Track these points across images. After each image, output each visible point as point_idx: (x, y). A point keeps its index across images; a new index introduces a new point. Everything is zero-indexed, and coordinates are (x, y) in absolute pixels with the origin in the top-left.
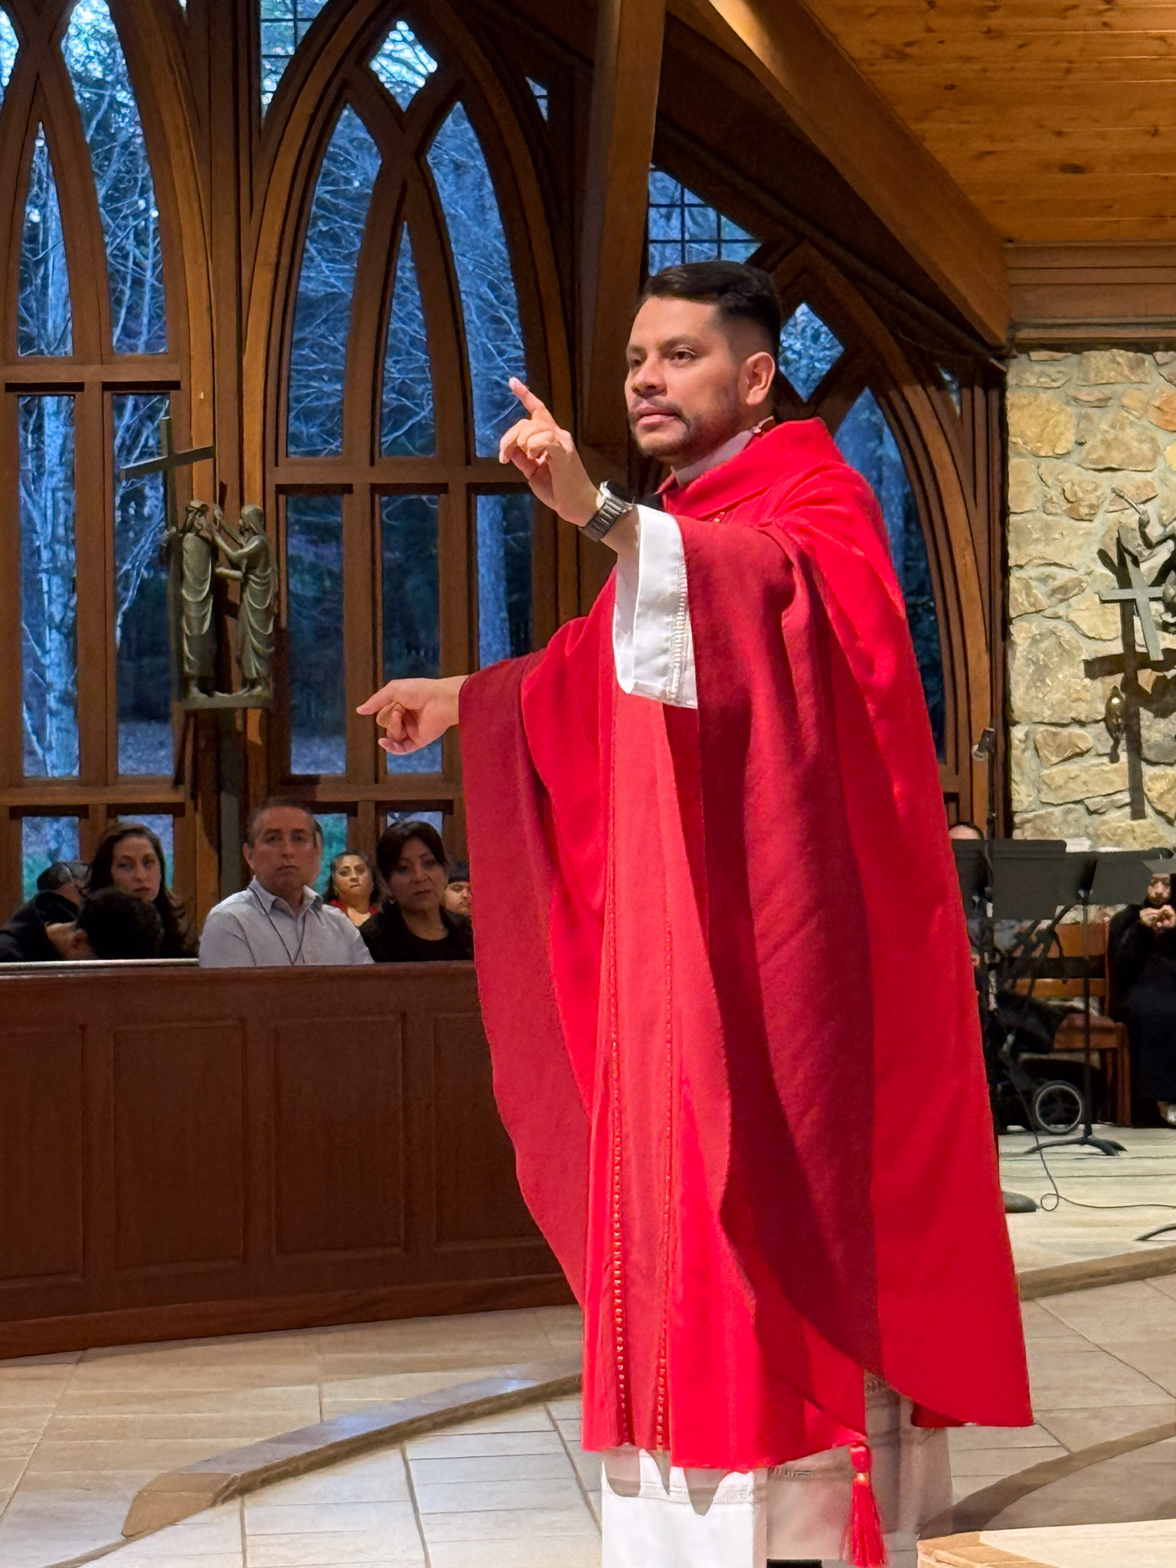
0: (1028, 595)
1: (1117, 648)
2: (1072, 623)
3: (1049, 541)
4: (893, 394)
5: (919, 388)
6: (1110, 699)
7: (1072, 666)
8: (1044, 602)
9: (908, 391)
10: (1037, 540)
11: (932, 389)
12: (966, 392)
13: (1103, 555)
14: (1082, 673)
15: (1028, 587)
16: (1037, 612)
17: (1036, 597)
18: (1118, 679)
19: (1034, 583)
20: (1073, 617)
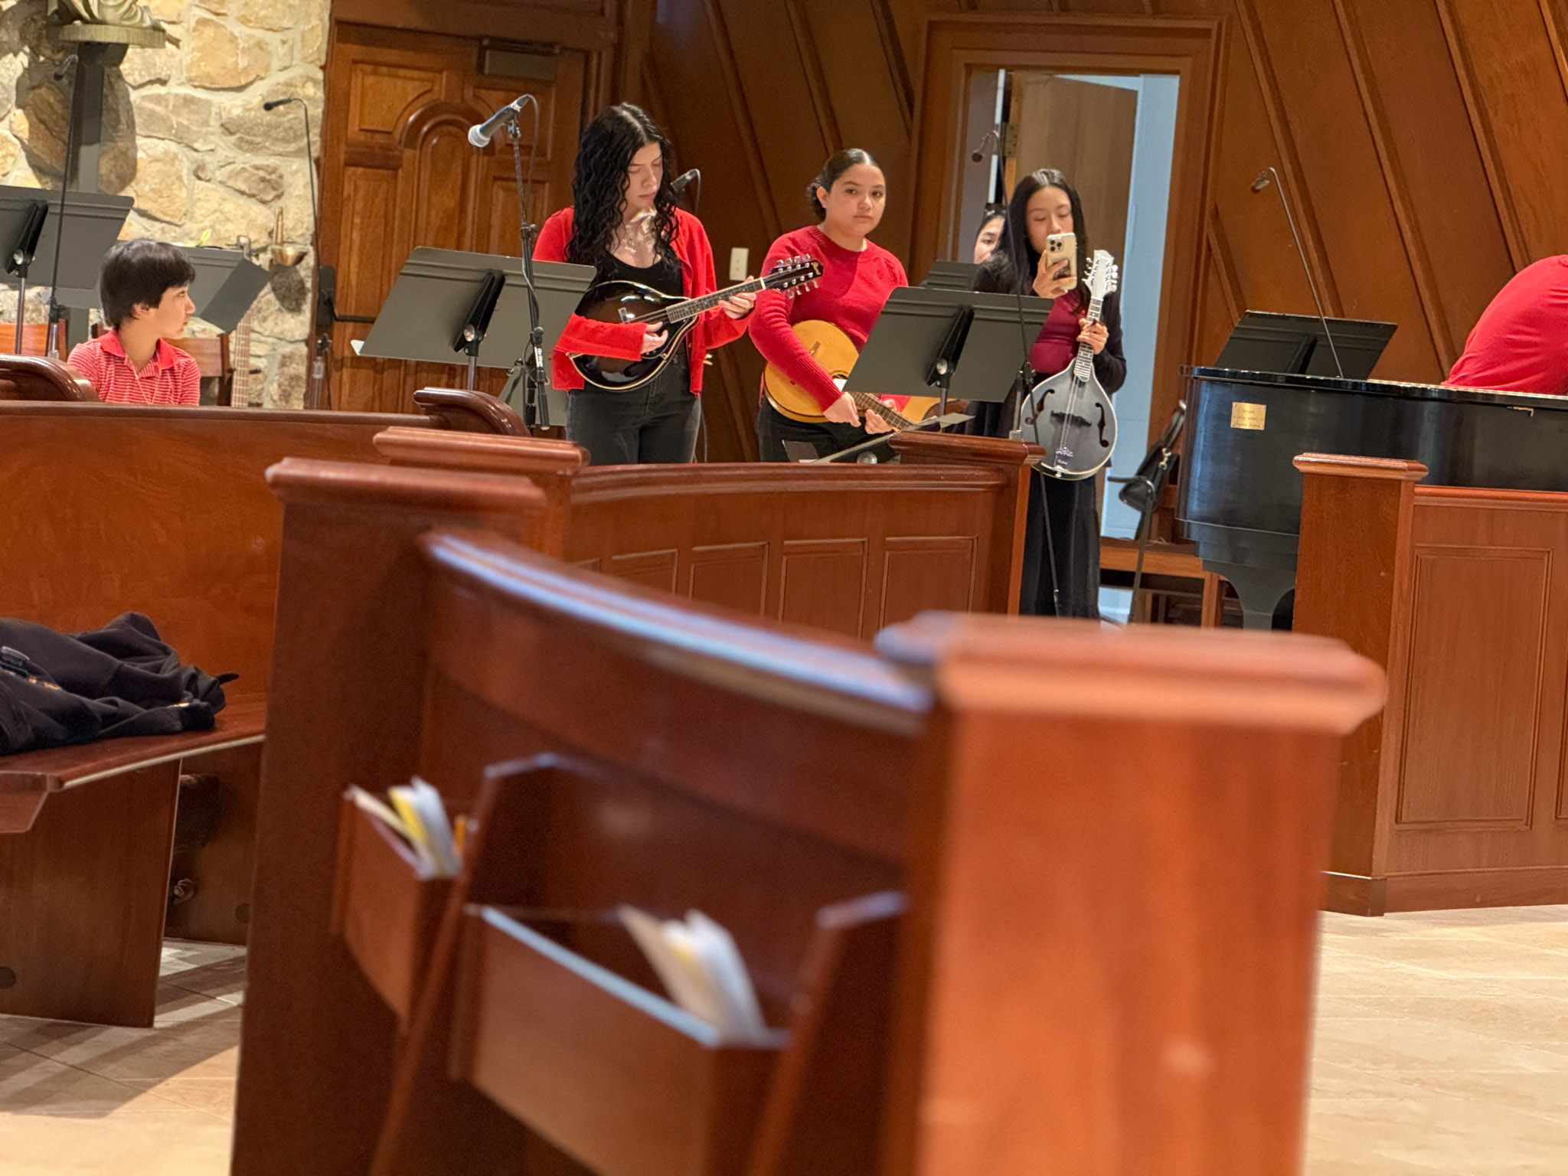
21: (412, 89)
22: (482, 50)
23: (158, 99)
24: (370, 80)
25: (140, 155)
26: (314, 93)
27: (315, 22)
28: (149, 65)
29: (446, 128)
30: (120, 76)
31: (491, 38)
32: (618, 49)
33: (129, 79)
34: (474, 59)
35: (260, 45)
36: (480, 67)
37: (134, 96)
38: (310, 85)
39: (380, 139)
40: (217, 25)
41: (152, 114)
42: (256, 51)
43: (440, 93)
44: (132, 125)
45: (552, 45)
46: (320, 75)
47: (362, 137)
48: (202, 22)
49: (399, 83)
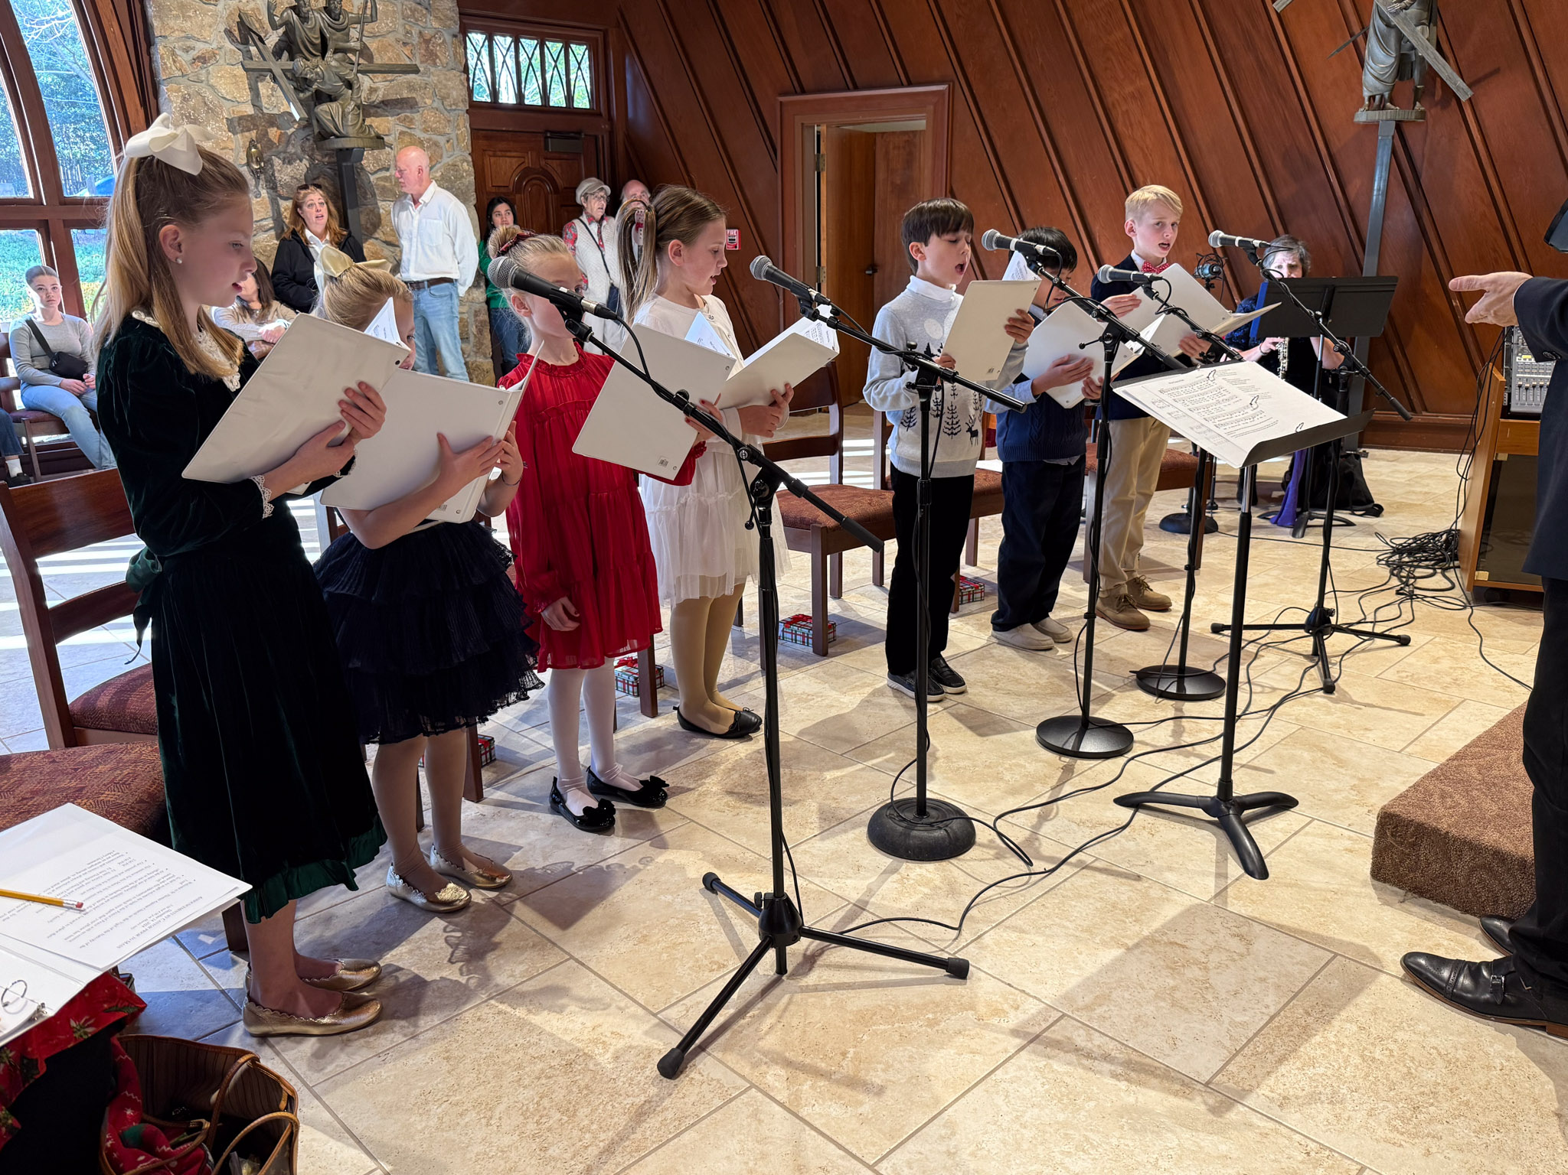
0: (174, 61)
1: (250, 110)
2: (212, 87)
3: (186, 18)
6: (250, 148)
7: (217, 122)
8: (189, 70)
10: (177, 17)
13: (229, 33)
14: (225, 128)
15: (173, 54)
16: (183, 76)
17: (182, 65)
18: (253, 134)
19: (178, 52)
20: (212, 81)
21: (515, 162)
22: (547, 138)
23: (386, 179)
24: (493, 159)
25: (381, 211)
26: (467, 167)
27: (462, 128)
28: (377, 160)
29: (534, 182)
30: (362, 169)
31: (551, 132)
32: (611, 133)
33: (368, 169)
34: (542, 144)
35: (436, 144)
36: (546, 148)
37: (372, 178)
38: (465, 164)
39: (503, 190)
40: (410, 135)
41: (384, 187)
42: (434, 147)
43: (528, 162)
44: (374, 195)
45: (579, 133)
46: (470, 159)
47: (494, 190)
48: (402, 133)
49: (508, 159)
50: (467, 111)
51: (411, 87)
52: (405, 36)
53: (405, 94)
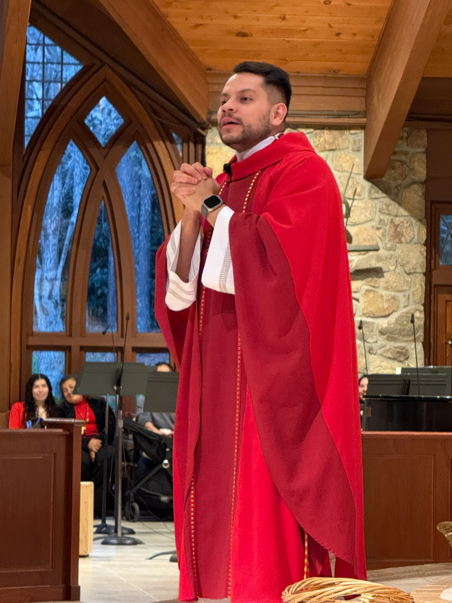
4: (149, 146)
5: (161, 143)
9: (156, 144)
11: (168, 143)
12: (185, 145)
26: (419, 315)
27: (418, 286)
35: (394, 298)
38: (418, 312)
40: (374, 292)
42: (392, 301)
46: (422, 308)
48: (368, 291)
50: (425, 274)
51: (379, 259)
52: (380, 223)
53: (374, 264)
